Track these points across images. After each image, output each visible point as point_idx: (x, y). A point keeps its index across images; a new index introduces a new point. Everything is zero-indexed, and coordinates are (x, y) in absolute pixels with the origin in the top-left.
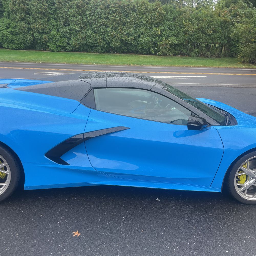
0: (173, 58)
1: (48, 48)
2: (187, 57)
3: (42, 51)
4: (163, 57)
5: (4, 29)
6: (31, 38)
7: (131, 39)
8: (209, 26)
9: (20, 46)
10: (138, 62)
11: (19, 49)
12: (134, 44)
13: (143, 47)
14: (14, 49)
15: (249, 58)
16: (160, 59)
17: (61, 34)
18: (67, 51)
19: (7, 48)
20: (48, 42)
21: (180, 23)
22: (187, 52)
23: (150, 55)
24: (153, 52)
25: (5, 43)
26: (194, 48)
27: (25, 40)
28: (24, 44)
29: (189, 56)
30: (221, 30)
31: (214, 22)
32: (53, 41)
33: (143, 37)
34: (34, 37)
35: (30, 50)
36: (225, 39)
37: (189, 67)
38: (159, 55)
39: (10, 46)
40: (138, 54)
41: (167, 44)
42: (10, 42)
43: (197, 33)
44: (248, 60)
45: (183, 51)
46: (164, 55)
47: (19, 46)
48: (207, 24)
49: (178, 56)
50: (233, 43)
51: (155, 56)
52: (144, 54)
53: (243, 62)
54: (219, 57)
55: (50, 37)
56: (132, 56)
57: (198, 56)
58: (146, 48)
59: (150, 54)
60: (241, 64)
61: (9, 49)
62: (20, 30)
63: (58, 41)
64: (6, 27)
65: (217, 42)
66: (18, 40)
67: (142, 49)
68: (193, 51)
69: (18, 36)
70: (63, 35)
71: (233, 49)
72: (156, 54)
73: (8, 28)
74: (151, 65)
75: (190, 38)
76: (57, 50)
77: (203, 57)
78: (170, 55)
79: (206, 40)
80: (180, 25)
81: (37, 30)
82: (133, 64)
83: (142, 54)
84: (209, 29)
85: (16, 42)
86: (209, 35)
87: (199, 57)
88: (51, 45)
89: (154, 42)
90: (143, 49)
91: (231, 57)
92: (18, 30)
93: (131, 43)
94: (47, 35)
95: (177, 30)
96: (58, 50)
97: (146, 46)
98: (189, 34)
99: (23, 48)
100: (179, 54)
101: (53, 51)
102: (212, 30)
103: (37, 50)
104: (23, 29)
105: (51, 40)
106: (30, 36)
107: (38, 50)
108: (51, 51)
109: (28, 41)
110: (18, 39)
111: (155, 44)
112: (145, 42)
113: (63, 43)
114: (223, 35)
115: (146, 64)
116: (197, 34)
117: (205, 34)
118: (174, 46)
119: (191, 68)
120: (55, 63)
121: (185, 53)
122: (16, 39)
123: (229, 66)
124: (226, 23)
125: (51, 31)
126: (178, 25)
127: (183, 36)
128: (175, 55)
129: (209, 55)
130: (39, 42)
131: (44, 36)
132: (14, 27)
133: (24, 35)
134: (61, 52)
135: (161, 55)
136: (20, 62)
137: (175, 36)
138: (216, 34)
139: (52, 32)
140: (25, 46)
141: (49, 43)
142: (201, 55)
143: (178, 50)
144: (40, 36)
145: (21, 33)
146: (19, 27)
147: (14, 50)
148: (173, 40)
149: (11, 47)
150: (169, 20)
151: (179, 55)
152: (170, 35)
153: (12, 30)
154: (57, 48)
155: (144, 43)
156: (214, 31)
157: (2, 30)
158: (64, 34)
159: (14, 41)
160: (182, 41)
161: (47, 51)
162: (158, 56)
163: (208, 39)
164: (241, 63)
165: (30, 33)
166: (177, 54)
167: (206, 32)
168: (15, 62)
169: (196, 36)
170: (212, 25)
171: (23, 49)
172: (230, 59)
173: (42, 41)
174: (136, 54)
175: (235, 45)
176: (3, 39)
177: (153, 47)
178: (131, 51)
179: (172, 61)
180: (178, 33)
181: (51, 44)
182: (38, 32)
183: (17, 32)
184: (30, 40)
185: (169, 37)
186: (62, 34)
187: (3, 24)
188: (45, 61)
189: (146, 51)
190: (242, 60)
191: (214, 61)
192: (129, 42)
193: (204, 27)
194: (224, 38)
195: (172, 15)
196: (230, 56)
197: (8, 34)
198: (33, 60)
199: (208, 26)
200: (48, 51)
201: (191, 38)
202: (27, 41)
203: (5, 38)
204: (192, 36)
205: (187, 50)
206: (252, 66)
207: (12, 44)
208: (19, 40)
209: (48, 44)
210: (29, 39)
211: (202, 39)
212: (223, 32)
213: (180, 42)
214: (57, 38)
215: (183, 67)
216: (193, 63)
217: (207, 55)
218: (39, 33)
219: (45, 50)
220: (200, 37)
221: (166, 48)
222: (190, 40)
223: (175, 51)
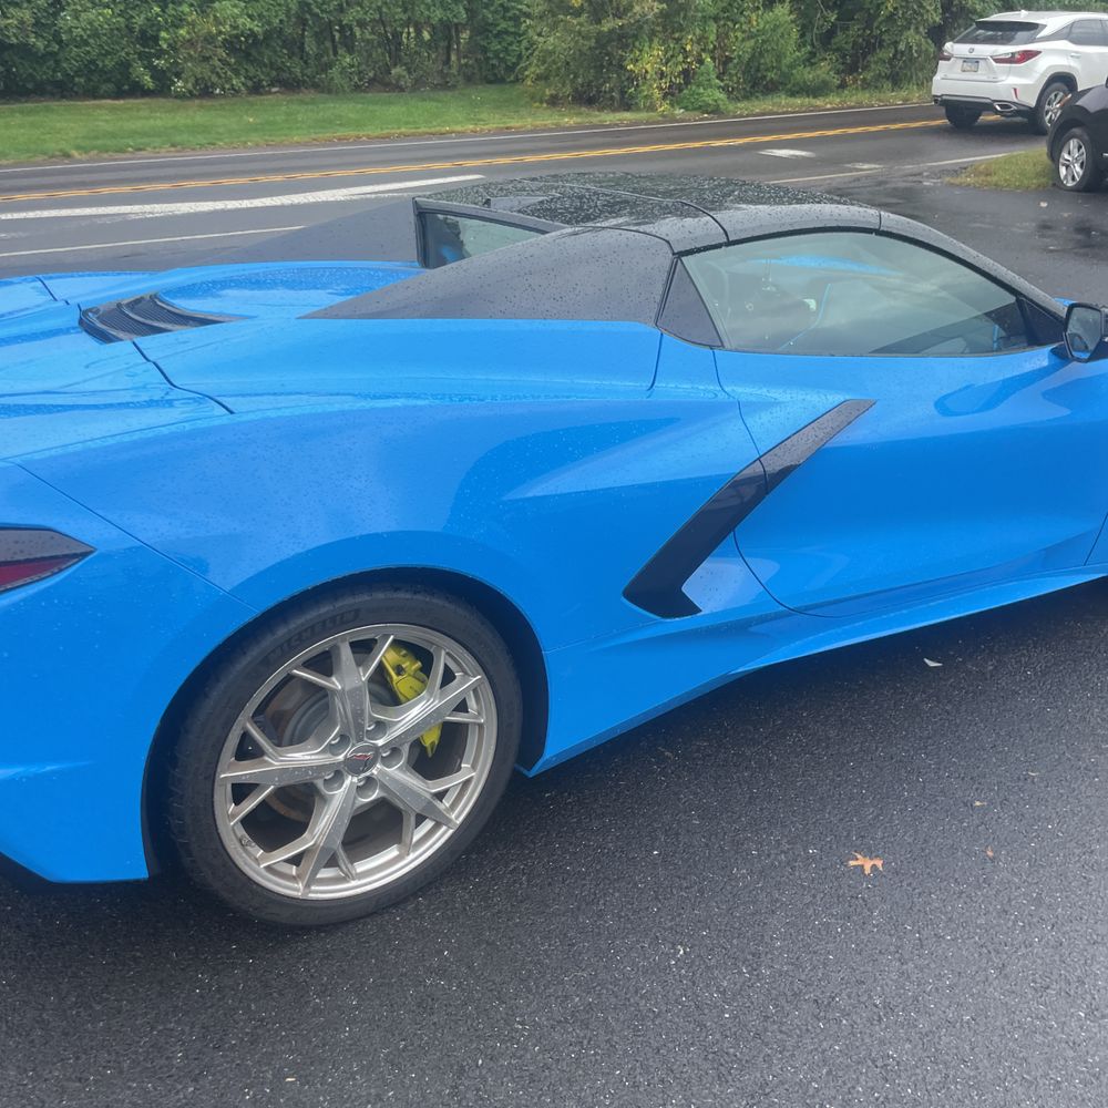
0: (252, 104)
2: (309, 95)
4: (205, 102)
7: (22, 22)
10: (97, 138)
12: (40, 44)
13: (93, 62)
15: (573, 81)
16: (195, 115)
22: (309, 71)
23: (136, 98)
24: (147, 80)
26: (331, 52)
29: (323, 92)
33: (79, 8)
36: (457, 1)
37: (356, 142)
38: (180, 96)
40: (70, 98)
41: (210, 39)
44: (568, 90)
45: (289, 68)
46: (204, 91)
49: (270, 93)
50: (490, 21)
51: (163, 100)
52: (103, 97)
53: (554, 101)
54: (445, 85)
56: (48, 110)
57: (357, 88)
58: (109, 63)
59: (137, 91)
60: (549, 112)
65: (429, 17)
67: (90, 68)
68: (330, 65)
71: (495, 46)
72: (162, 89)
74: (173, 145)
77: (380, 91)
78: (237, 92)
79: (380, 8)
82: (78, 148)
83: (95, 98)
87: (365, 91)
89: (143, 32)
90: (91, 72)
91: (490, 82)
93: (27, 45)
97: (108, 53)
100: (272, 85)
111: (148, 38)
112: (96, 35)
115: (148, 145)
118: (243, 49)
119: (363, 143)
121: (299, 74)
128: (256, 89)
129: (407, 81)
135: (191, 95)
142: (372, 81)
143: (265, 66)
148: (234, 14)
151: (274, 90)
155: (91, 41)
160: (276, 16)
162: (178, 102)
164: (545, 105)
166: (264, 83)
172: (492, 92)
174: (63, 97)
175: (499, 28)
177: (141, 56)
178: (30, 86)
179: (258, 121)
189: (108, 80)
190: (547, 92)
191: (440, 105)
192: (14, 41)
196: (486, 77)
205: (306, 62)
206: (596, 116)
211: (360, 5)
213: (269, 23)
215: (329, 142)
216: (358, 124)
217: (400, 77)
221: (206, 59)
222: (310, 11)
223: (252, 71)
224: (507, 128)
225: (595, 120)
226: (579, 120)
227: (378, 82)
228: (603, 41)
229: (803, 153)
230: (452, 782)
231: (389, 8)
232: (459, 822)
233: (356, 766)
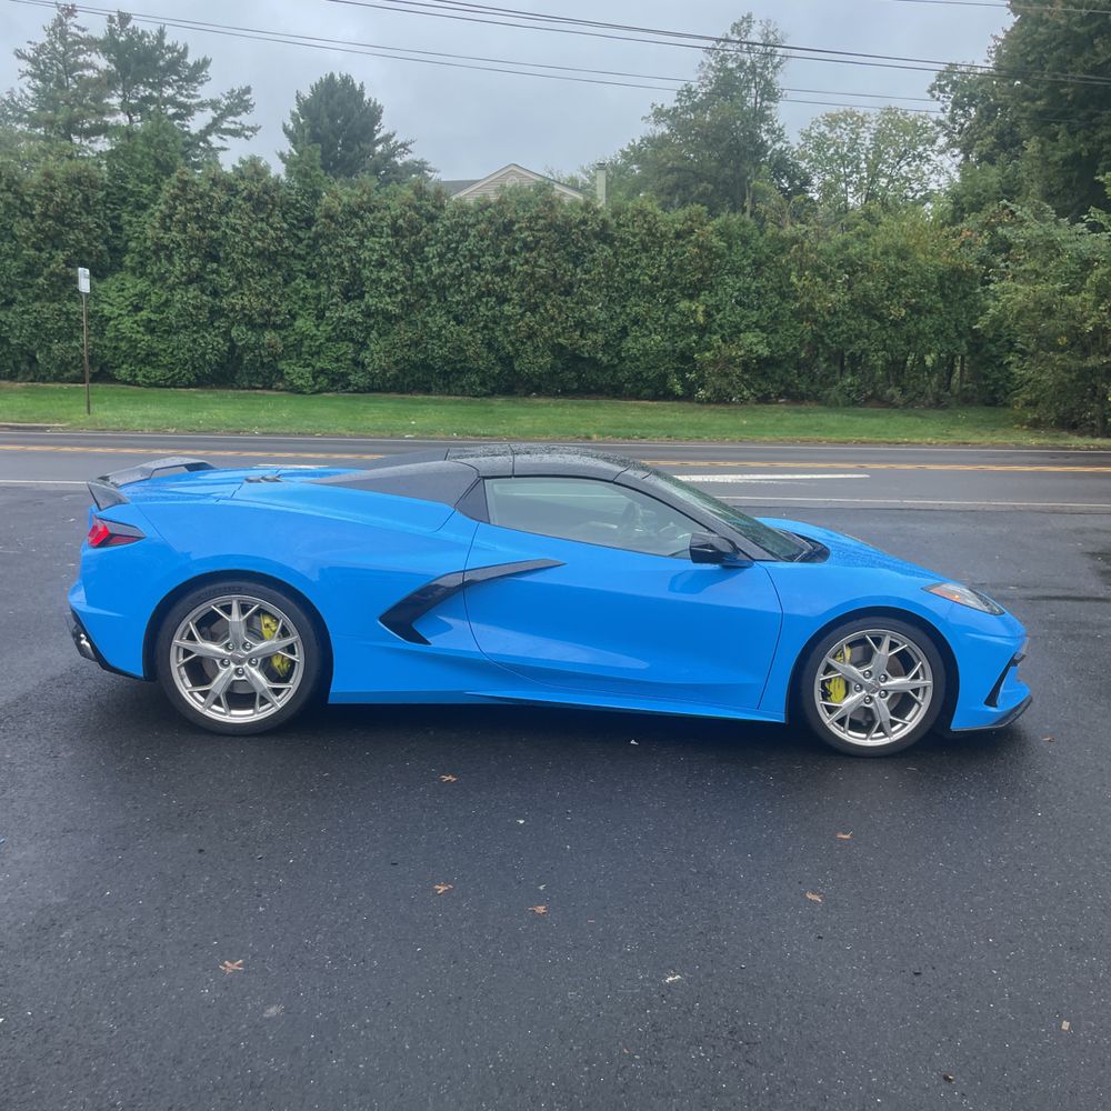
0: (755, 410)
1: (282, 379)
2: (811, 406)
3: (258, 391)
4: (719, 407)
5: (123, 312)
6: (219, 343)
7: (595, 343)
8: (893, 290)
9: (180, 373)
10: (619, 427)
11: (174, 385)
12: (605, 359)
13: (640, 373)
14: (156, 385)
15: (1057, 409)
16: (705, 416)
17: (330, 328)
18: (350, 388)
19: (129, 383)
20: (282, 359)
21: (780, 281)
22: (813, 388)
23: (669, 401)
24: (678, 389)
25: (123, 363)
26: (837, 374)
27: (196, 350)
28: (195, 368)
29: (821, 405)
30: (941, 305)
31: (911, 274)
32: (299, 355)
33: (638, 334)
34: (231, 340)
35: (212, 388)
36: (961, 335)
37: (815, 444)
38: (700, 402)
39: (140, 374)
40: (619, 398)
41: (731, 360)
42: (142, 361)
43: (848, 318)
45: (797, 384)
46: (720, 399)
47: (174, 375)
48: (887, 283)
49: (776, 403)
50: (995, 353)
51: (686, 403)
52: (642, 399)
53: (1035, 425)
54: (939, 404)
55: (291, 339)
56: (599, 406)
57: (854, 403)
58: (652, 374)
59: (669, 396)
60: (1026, 432)
61: (137, 384)
62: (181, 315)
63: (318, 353)
64: (130, 308)
65: (930, 348)
66: (172, 353)
67: (637, 377)
68: (836, 384)
69: (175, 338)
70: (338, 331)
71: (996, 375)
72: (688, 396)
73: (138, 309)
74: (669, 437)
75: (822, 337)
76: (314, 386)
77: (875, 407)
78: (744, 401)
79: (884, 341)
80: (781, 287)
81: (245, 315)
82: (598, 433)
83: (638, 399)
84: (895, 301)
85: (165, 360)
86: (895, 324)
87: (860, 406)
88: (293, 370)
89: (682, 353)
90: (637, 380)
91: (988, 405)
92: (176, 317)
93: (595, 358)
94: (280, 334)
95: (770, 308)
96: (317, 387)
97: (653, 367)
98: (816, 321)
99: (190, 382)
100: (780, 396)
101: (298, 391)
102: (906, 305)
103: (239, 387)
104: (194, 313)
105: (294, 350)
106: (216, 336)
107: (244, 389)
108: (291, 391)
109: (207, 357)
110: (170, 350)
111: (685, 358)
112: (646, 354)
113: (337, 360)
114: (949, 321)
115: (650, 434)
116: (848, 321)
117: (880, 318)
119: (825, 445)
120: (312, 435)
121: (804, 390)
122: (165, 350)
123: (976, 439)
124: (959, 278)
125: (294, 317)
126: (773, 289)
127: (795, 328)
128: (765, 399)
129: (898, 398)
130: (250, 360)
131: (269, 336)
132: (159, 307)
133: (195, 336)
134: (330, 394)
135: (709, 401)
136: (182, 430)
137: (763, 329)
138: (923, 318)
139: (299, 323)
140: (196, 375)
141: (284, 362)
142: (868, 398)
143: (776, 382)
144: (253, 339)
145: (186, 327)
146: (179, 305)
147: (156, 390)
148: (755, 343)
149: (144, 376)
150: (737, 272)
151: (780, 401)
152: (742, 327)
153: (153, 317)
154: (314, 378)
155: (642, 358)
156: (916, 310)
157: (116, 315)
158: (341, 330)
159: (156, 355)
160: (791, 344)
161: (277, 390)
162: (697, 406)
163: (891, 336)
164: (1024, 427)
165: (219, 328)
166: (773, 395)
167: (882, 313)
168: (165, 432)
169: (844, 327)
170: (906, 286)
171: (190, 385)
172: (982, 413)
173: (261, 355)
174: (615, 397)
176: (116, 348)
177: (677, 370)
178: (592, 387)
179: (751, 423)
180: (775, 318)
181: (295, 365)
182: (246, 325)
183: (171, 325)
184: (218, 351)
185: (740, 332)
186: (334, 330)
187: (119, 296)
188: (271, 429)
189: (649, 387)
190: (1030, 416)
191: (919, 421)
192: (586, 355)
193: (875, 294)
194: (954, 335)
195: (750, 251)
196: (984, 400)
197: (138, 332)
198: (228, 426)
199: (890, 288)
200: (282, 390)
201: (824, 334)
202: (204, 354)
203: (124, 346)
204: (829, 328)
205: (812, 381)
206: (1066, 438)
207: (148, 368)
208: (175, 353)
209: (282, 365)
210: (213, 348)
211: (867, 338)
212: (950, 313)
213: (783, 350)
214: (317, 343)
215: (793, 442)
216: (832, 430)
217: (893, 396)
218: (252, 325)
219: (270, 388)
220: (861, 331)
221: (726, 375)
222: (822, 342)
223: (764, 386)
231: (893, 341)
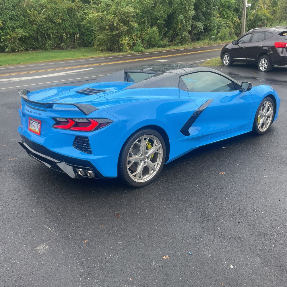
2: (40, 51)
4: (14, 54)
8: (56, 14)
15: (106, 46)
16: (11, 57)
21: (23, 12)
22: (40, 45)
26: (45, 40)
29: (44, 50)
30: (69, 18)
31: (60, 9)
36: (76, 27)
37: (56, 62)
38: (7, 52)
41: (15, 38)
43: (45, 23)
44: (105, 48)
45: (35, 45)
46: (13, 51)
48: (53, 12)
49: (30, 51)
50: (84, 32)
51: (2, 53)
53: (102, 51)
54: (74, 48)
57: (52, 49)
60: (101, 53)
65: (69, 31)
68: (45, 43)
72: (2, 51)
75: (39, 29)
77: (58, 50)
78: (22, 51)
79: (57, 30)
80: (23, 14)
84: (57, 17)
86: (59, 24)
87: (54, 50)
95: (22, 21)
98: (36, 24)
102: (61, 19)
114: (72, 23)
116: (46, 24)
117: (54, 23)
118: (23, 40)
121: (37, 46)
124: (72, 10)
126: (21, 14)
127: (31, 27)
128: (27, 50)
135: (10, 52)
137: (21, 28)
138: (65, 22)
142: (56, 47)
143: (28, 44)
148: (21, 32)
150: (9, 9)
152: (15, 27)
156: (63, 20)
160: (31, 32)
162: (7, 54)
163: (59, 28)
164: (100, 51)
166: (29, 48)
167: (55, 21)
169: (45, 26)
170: (59, 13)
172: (86, 49)
175: (86, 34)
179: (29, 58)
180: (24, 23)
185: (15, 29)
190: (100, 48)
193: (51, 15)
194: (74, 27)
195: (10, 2)
196: (84, 45)
199: (55, 14)
201: (39, 28)
204: (41, 26)
205: (39, 43)
211: (52, 29)
212: (71, 21)
213: (30, 34)
215: (49, 62)
217: (63, 46)
220: (50, 27)
221: (14, 43)
222: (40, 31)
223: (25, 46)
224: (93, 57)
225: (114, 55)
226: (110, 55)
227: (58, 47)
228: (113, 36)
229: (166, 61)
230: (156, 163)
231: (60, 30)
232: (158, 170)
233: (144, 159)
